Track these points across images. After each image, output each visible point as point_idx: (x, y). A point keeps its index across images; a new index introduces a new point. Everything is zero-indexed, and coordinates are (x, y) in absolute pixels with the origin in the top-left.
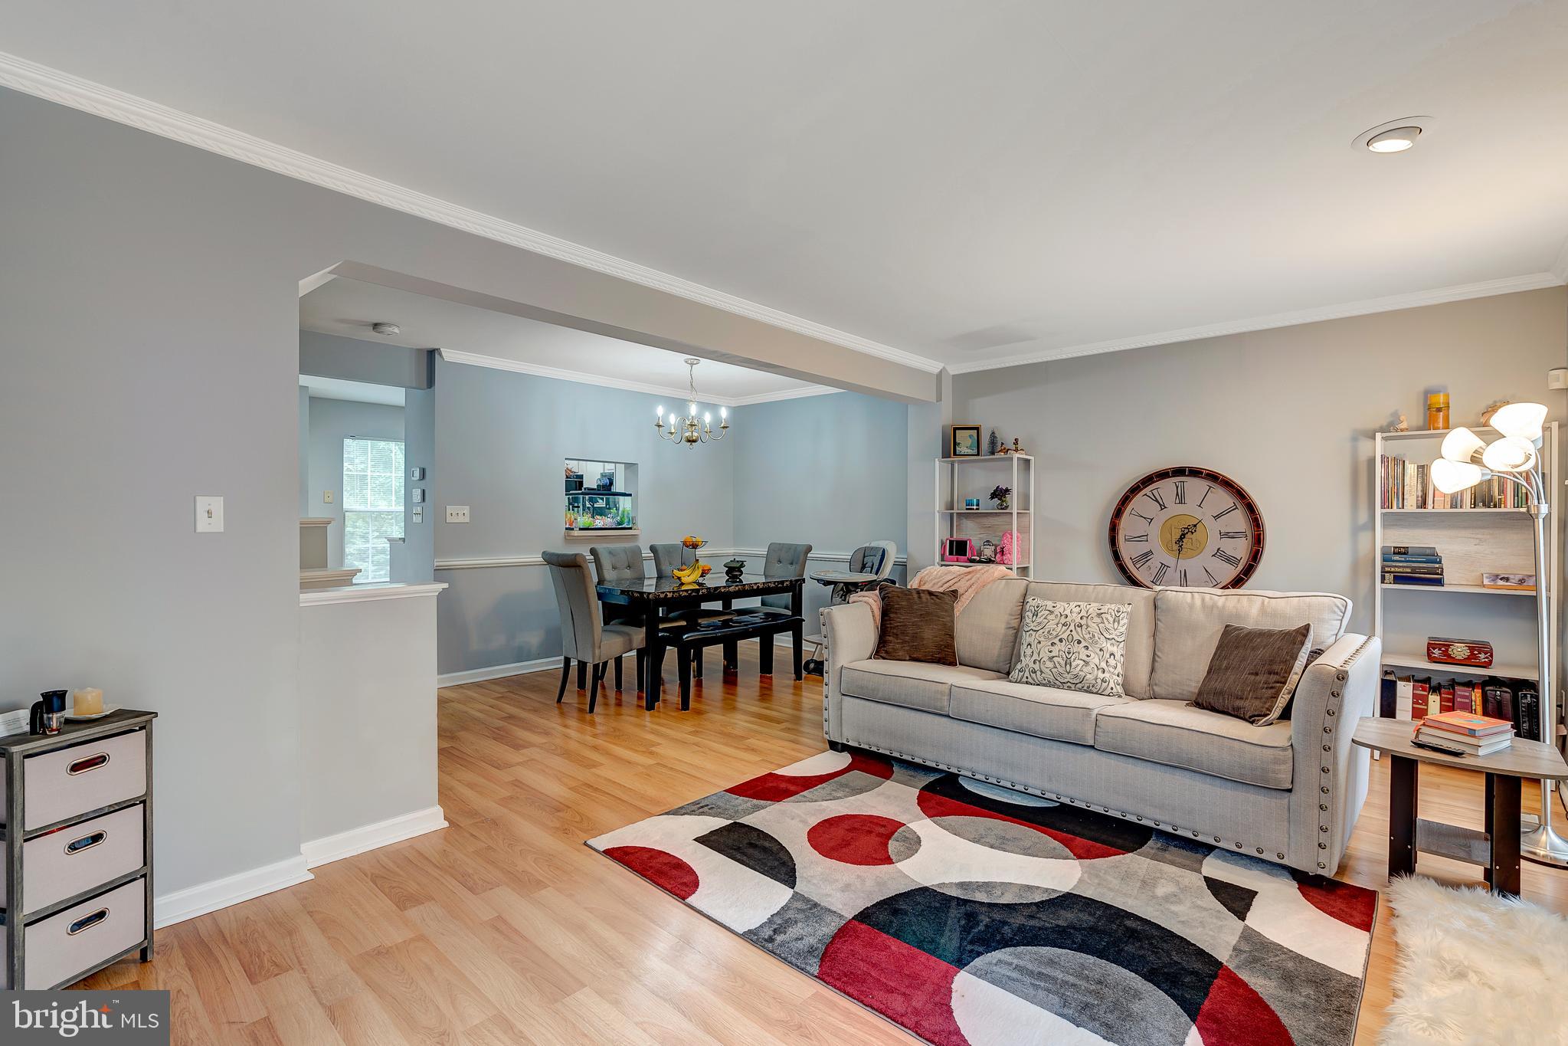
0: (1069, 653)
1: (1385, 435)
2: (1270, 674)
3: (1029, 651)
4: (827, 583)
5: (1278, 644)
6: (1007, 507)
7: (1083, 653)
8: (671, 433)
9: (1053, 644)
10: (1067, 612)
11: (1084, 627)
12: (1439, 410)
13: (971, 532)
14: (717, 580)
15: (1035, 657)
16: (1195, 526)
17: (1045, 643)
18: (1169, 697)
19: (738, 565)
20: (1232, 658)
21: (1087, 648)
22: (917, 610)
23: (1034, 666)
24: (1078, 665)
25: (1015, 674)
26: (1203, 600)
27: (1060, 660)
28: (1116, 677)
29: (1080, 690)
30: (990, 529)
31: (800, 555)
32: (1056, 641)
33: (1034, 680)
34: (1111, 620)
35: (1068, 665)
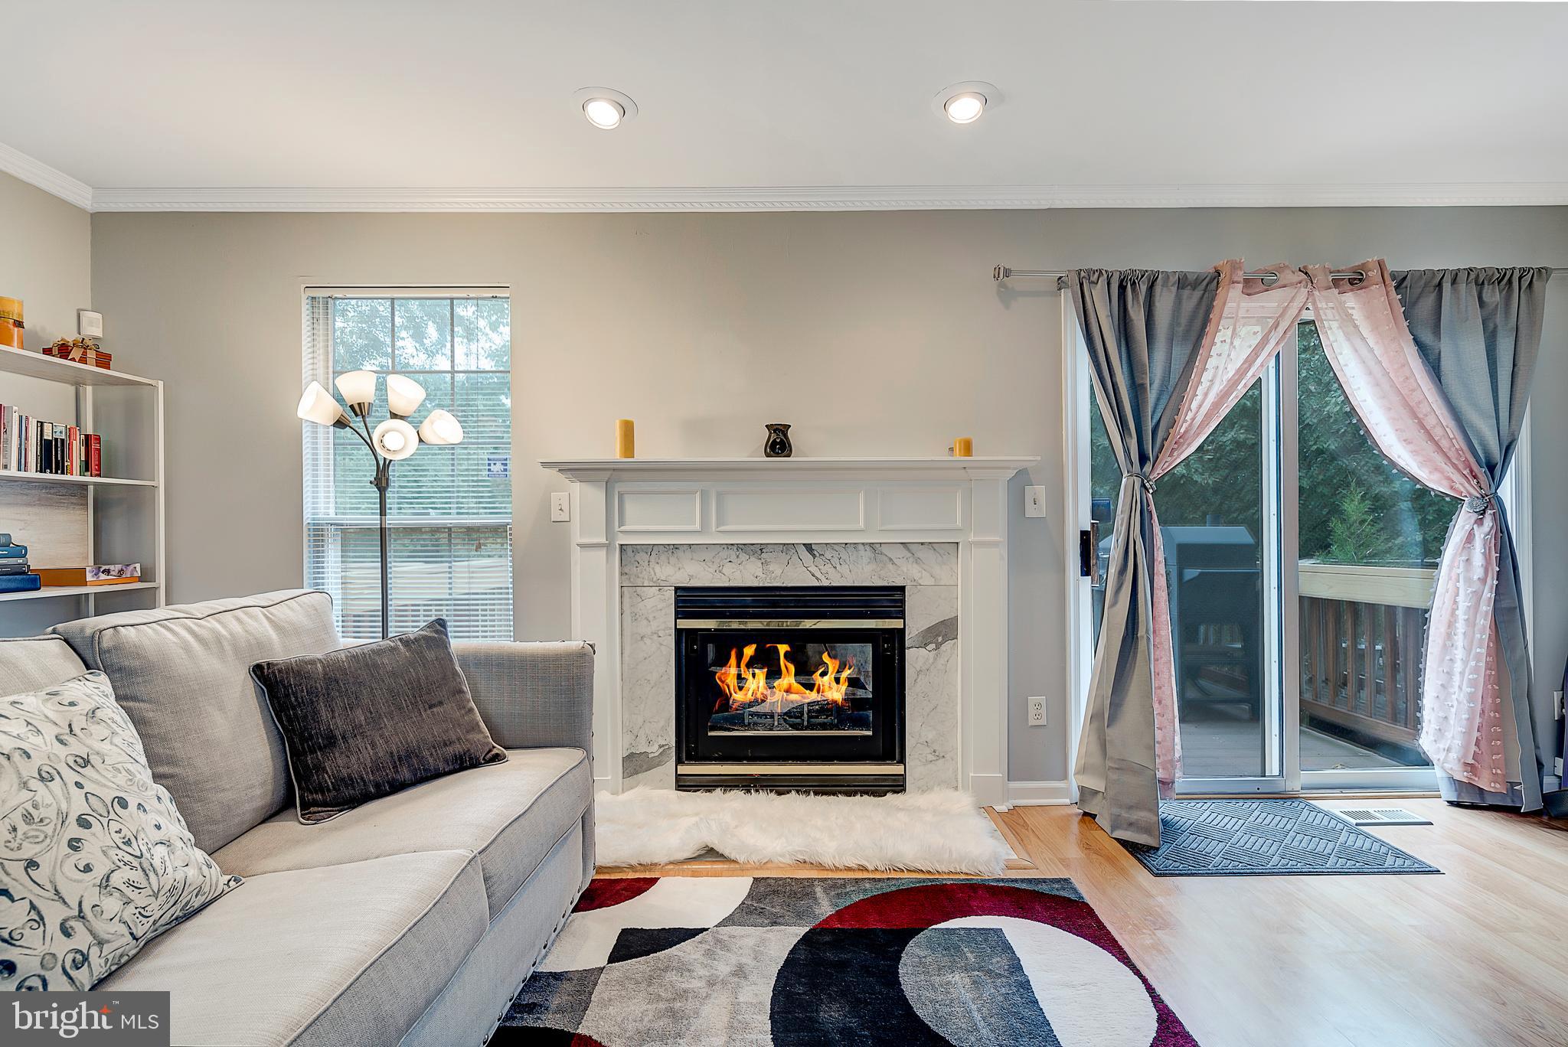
0: (129, 841)
2: (455, 694)
5: (429, 655)
9: (72, 847)
11: (93, 757)
12: (15, 324)
15: (56, 915)
24: (163, 860)
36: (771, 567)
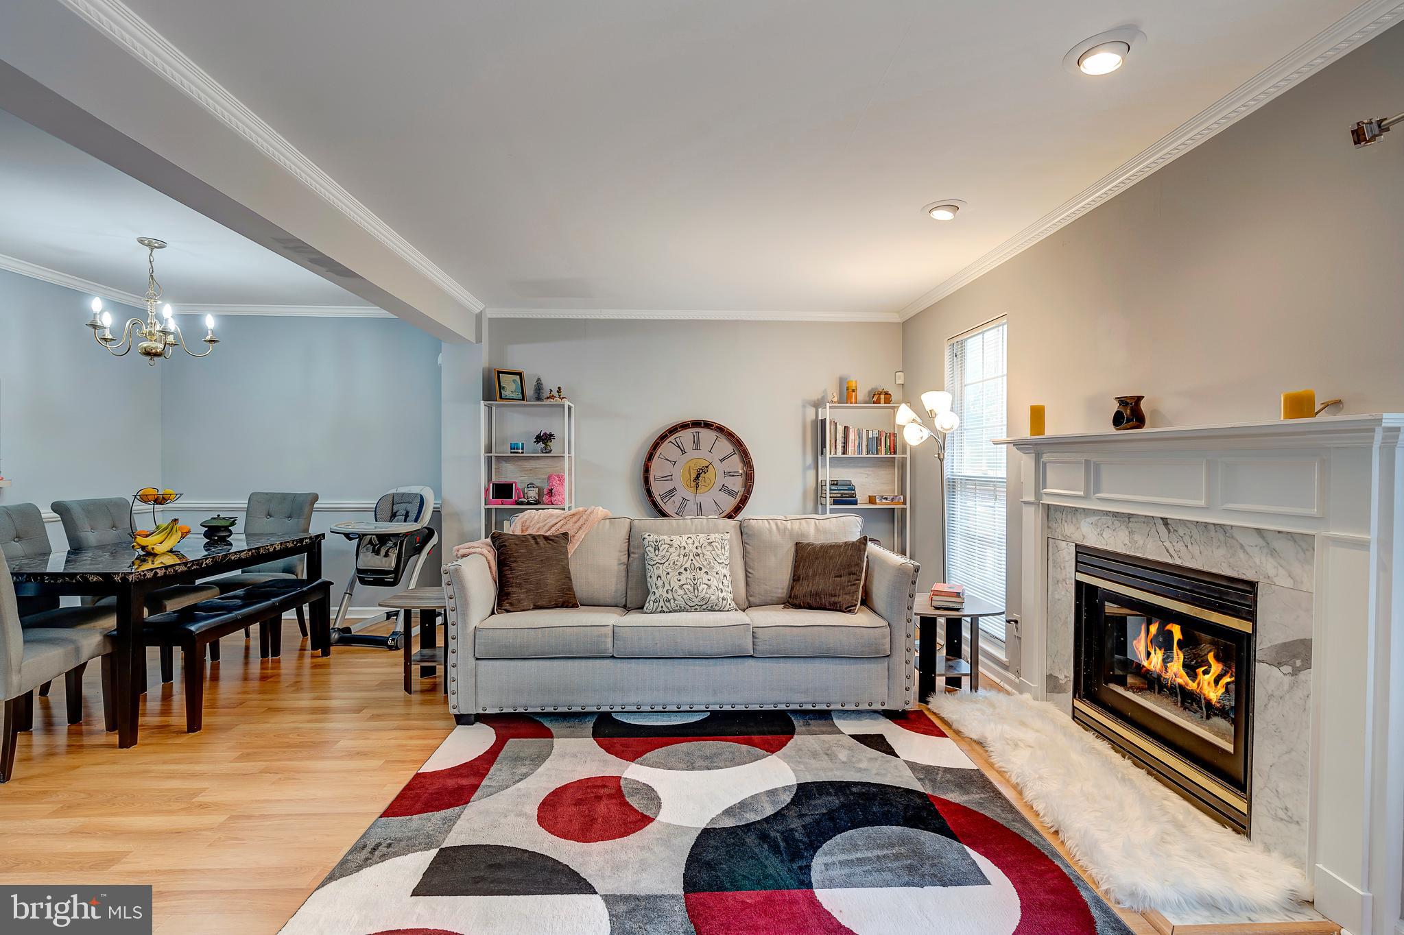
0: (694, 580)
1: (831, 405)
2: (850, 574)
3: (660, 583)
4: (348, 536)
5: (849, 553)
6: (551, 451)
7: (706, 577)
8: (106, 340)
9: (680, 573)
10: (684, 544)
11: (701, 555)
12: (853, 391)
13: (509, 474)
14: (195, 549)
15: (667, 587)
16: (707, 467)
17: (672, 574)
18: (761, 604)
19: (227, 524)
20: (815, 566)
21: (707, 573)
22: (536, 555)
23: (667, 595)
24: (703, 589)
25: (649, 606)
26: (776, 524)
27: (688, 586)
28: (729, 594)
29: (704, 610)
30: (532, 472)
31: (302, 505)
32: (682, 570)
33: (668, 608)
34: (719, 547)
35: (696, 591)
36: (1136, 537)
